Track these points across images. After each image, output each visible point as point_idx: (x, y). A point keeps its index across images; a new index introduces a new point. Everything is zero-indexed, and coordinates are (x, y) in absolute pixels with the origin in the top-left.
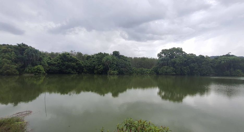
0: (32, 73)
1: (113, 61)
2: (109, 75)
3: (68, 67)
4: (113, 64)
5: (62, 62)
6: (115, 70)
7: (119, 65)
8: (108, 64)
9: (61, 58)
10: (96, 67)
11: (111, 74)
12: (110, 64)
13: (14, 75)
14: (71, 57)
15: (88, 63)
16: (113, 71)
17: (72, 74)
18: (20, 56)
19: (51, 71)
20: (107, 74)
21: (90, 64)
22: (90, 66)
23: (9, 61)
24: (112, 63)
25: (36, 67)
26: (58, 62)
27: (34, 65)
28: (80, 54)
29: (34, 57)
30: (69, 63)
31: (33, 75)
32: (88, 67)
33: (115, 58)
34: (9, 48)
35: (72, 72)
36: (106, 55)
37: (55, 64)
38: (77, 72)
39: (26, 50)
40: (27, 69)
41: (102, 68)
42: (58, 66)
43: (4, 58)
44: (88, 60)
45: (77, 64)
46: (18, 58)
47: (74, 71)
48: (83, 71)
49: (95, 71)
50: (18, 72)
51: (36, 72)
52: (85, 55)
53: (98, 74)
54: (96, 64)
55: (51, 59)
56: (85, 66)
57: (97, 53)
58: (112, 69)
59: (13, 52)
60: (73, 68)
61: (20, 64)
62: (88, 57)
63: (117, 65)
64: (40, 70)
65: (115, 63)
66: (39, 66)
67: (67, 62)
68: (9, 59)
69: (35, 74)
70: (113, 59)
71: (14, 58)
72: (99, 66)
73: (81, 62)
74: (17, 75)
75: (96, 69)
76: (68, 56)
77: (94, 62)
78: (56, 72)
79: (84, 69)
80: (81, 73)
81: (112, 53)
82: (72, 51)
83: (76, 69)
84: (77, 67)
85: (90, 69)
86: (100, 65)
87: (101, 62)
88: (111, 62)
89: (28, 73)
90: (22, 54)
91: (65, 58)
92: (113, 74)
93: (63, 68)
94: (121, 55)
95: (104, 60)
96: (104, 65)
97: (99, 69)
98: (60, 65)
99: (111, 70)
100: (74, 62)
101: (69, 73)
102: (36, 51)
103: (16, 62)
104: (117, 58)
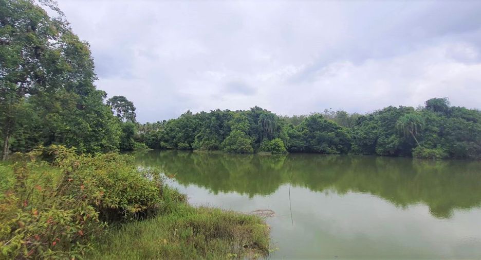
0: (269, 151)
1: (427, 125)
2: (419, 158)
3: (320, 141)
4: (428, 133)
5: (310, 131)
6: (435, 146)
7: (448, 134)
8: (414, 132)
9: (308, 126)
10: (380, 140)
11: (425, 158)
12: (420, 132)
13: (247, 153)
14: (325, 121)
15: (361, 132)
16: (428, 150)
17: (329, 154)
18: (254, 125)
19: (293, 148)
20: (410, 156)
21: (365, 133)
22: (365, 138)
23: (243, 134)
24: (426, 130)
25: (273, 142)
26: (304, 132)
27: (271, 138)
28: (342, 115)
29: (271, 126)
30: (323, 133)
31: (269, 154)
32: (360, 140)
33: (434, 116)
34: (243, 116)
35: (329, 150)
36: (403, 111)
37: (299, 136)
38: (338, 149)
39: (261, 115)
40: (262, 145)
41: (396, 142)
42: (305, 139)
43: (237, 129)
44: (360, 126)
45: (337, 135)
46: (252, 129)
47: (332, 149)
48: (349, 149)
49: (379, 150)
50: (252, 149)
51: (274, 149)
52: (352, 116)
53: (387, 156)
54: (380, 133)
55: (293, 128)
56: (355, 138)
57: (381, 109)
58: (426, 143)
59: (247, 121)
60: (331, 143)
61: (255, 137)
62: (360, 120)
63: (441, 134)
64: (279, 147)
65: (436, 129)
66: (277, 139)
67: (318, 132)
68: (243, 130)
69: (273, 153)
70: (428, 118)
71: (249, 129)
72: (386, 137)
73: (345, 130)
74: (251, 153)
75: (381, 145)
76: (320, 120)
77: (374, 128)
78: (301, 149)
79: (351, 145)
80: (347, 154)
81: (424, 105)
82: (326, 111)
83: (336, 145)
84: (337, 140)
85: (366, 144)
86: (391, 135)
87: (393, 127)
88: (423, 127)
89: (264, 150)
90: (256, 122)
91: (315, 124)
92: (431, 158)
93: (313, 142)
94: (453, 108)
95: (401, 122)
96: (402, 135)
97: (389, 144)
98: (308, 138)
99: (422, 145)
100: (331, 131)
101: (323, 152)
102: (272, 117)
103: (250, 134)
104: (440, 116)
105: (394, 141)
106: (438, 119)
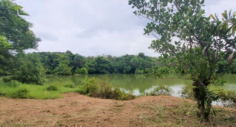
0: (80, 73)
1: (139, 62)
2: (137, 74)
3: (103, 68)
4: (139, 65)
5: (98, 64)
6: (141, 69)
7: (145, 65)
8: (135, 65)
9: (97, 61)
10: (125, 68)
11: (138, 74)
12: (137, 64)
13: (70, 75)
14: (104, 60)
15: (118, 64)
16: (140, 71)
17: (106, 73)
18: (72, 61)
19: (90, 71)
20: (134, 73)
21: (120, 65)
22: (119, 67)
23: (67, 65)
24: (139, 64)
25: (82, 69)
26: (95, 64)
27: (81, 67)
28: (110, 57)
29: (81, 62)
30: (104, 65)
31: (80, 75)
32: (118, 67)
33: (141, 59)
34: (66, 56)
35: (106, 72)
36: (132, 57)
37: (93, 66)
38: (109, 71)
39: (76, 56)
40: (76, 71)
41: (130, 68)
42: (95, 68)
43: (63, 63)
44: (118, 62)
45: (109, 66)
46: (71, 63)
47: (107, 71)
48: (113, 71)
49: (124, 71)
50: (71, 73)
51: (82, 72)
52: (114, 57)
53: (127, 73)
54: (125, 65)
55: (89, 62)
56: (116, 67)
57: (124, 55)
58: (139, 68)
59: (68, 59)
60: (107, 69)
61: (72, 67)
62: (118, 59)
63: (143, 65)
64: (85, 71)
65: (142, 63)
66: (84, 68)
67: (101, 64)
68: (66, 64)
69: (82, 74)
70: (139, 60)
71: (69, 63)
72: (127, 66)
73: (112, 63)
74: (71, 75)
75: (125, 69)
76: (102, 59)
77: (122, 63)
78: (94, 72)
79: (114, 70)
80: (112, 73)
81: (138, 55)
82: (103, 55)
83: (108, 70)
84: (109, 68)
85: (120, 69)
86: (128, 65)
87: (129, 63)
88: (138, 63)
89: (77, 73)
90: (73, 59)
91: (99, 60)
92: (140, 73)
93: (99, 69)
94: (146, 56)
95: (132, 61)
96: (132, 66)
97: (128, 69)
98: (97, 67)
99: (138, 69)
100: (107, 64)
101: (103, 73)
102: (81, 57)
103: (70, 65)
104: (142, 59)
105: (129, 68)
106: (142, 60)
